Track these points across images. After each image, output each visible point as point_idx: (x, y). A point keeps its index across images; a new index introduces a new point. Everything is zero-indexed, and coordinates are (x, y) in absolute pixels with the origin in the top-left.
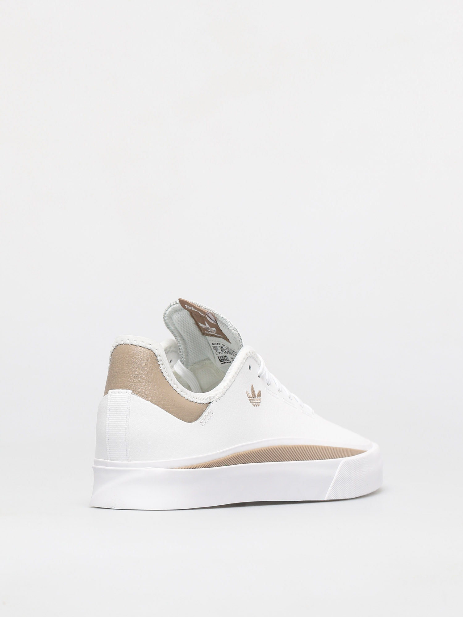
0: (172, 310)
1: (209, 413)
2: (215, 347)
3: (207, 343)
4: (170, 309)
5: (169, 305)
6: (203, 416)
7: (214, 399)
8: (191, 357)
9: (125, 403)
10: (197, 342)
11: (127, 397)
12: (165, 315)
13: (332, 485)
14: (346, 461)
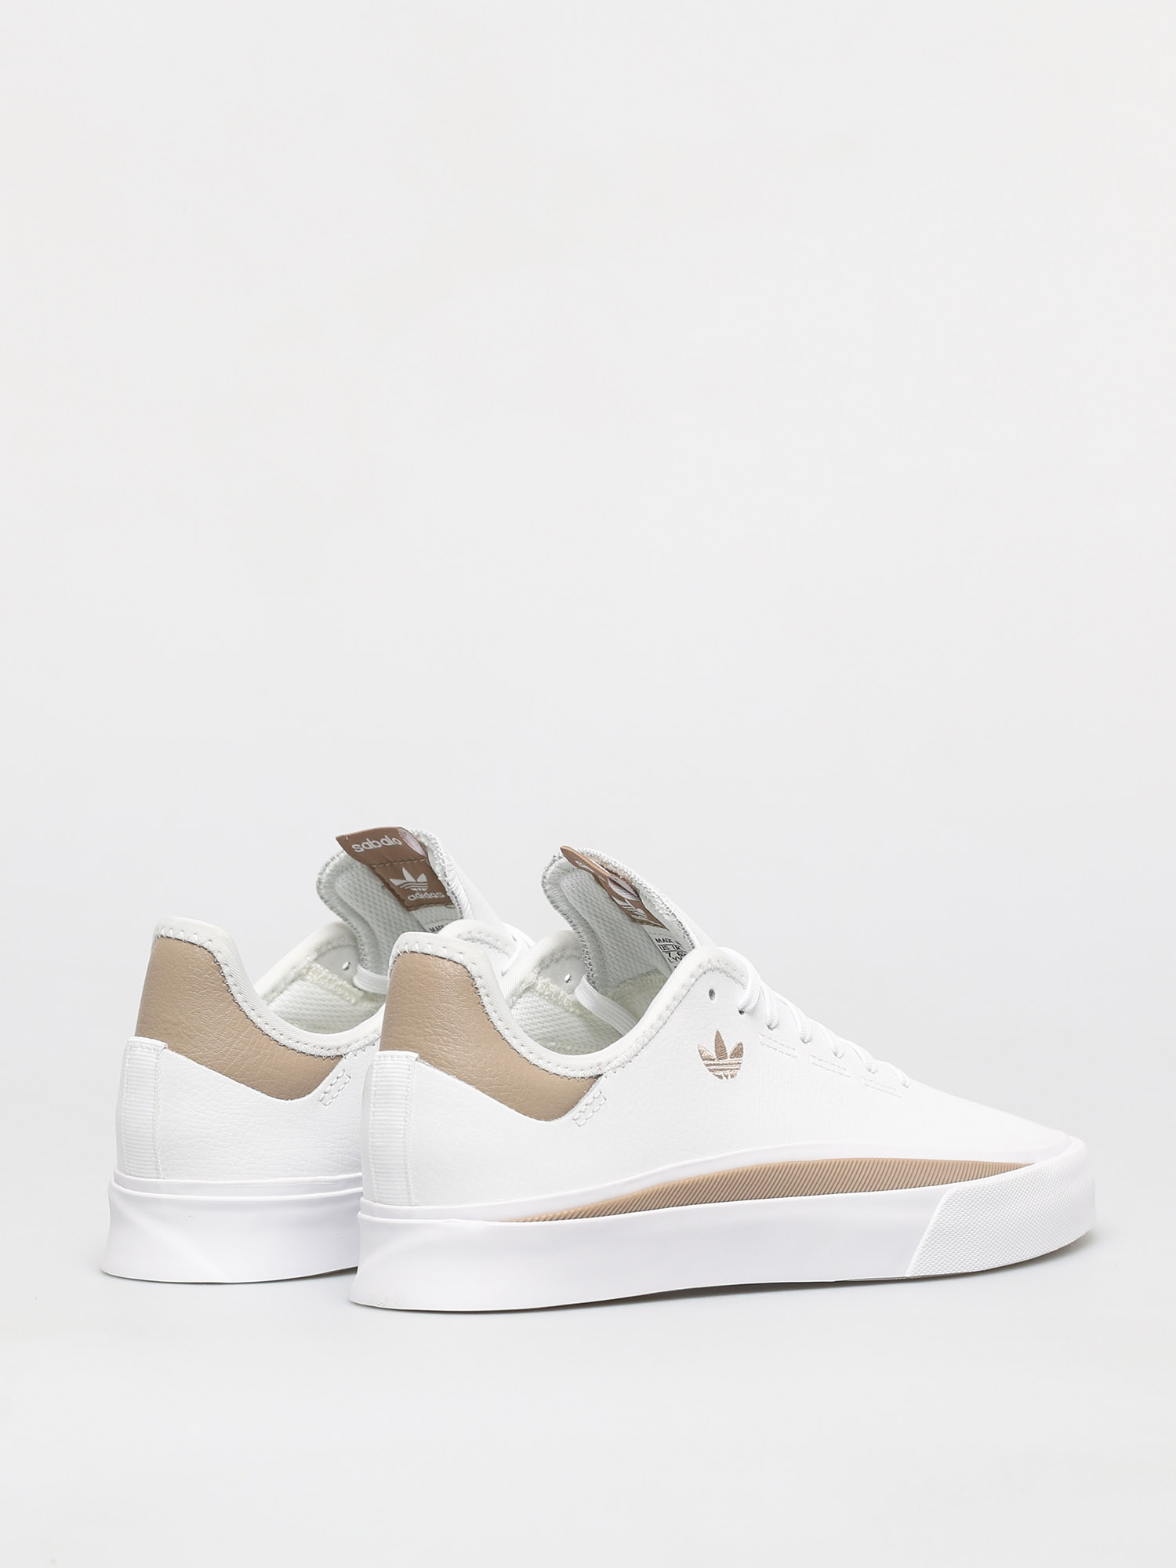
0: (557, 869)
1: (594, 1098)
2: (664, 947)
3: (645, 939)
4: (553, 867)
5: (550, 860)
6: (581, 1106)
7: (608, 1068)
8: (611, 969)
9: (404, 1080)
10: (622, 936)
11: (408, 1067)
12: (545, 880)
13: (922, 1243)
14: (958, 1191)
